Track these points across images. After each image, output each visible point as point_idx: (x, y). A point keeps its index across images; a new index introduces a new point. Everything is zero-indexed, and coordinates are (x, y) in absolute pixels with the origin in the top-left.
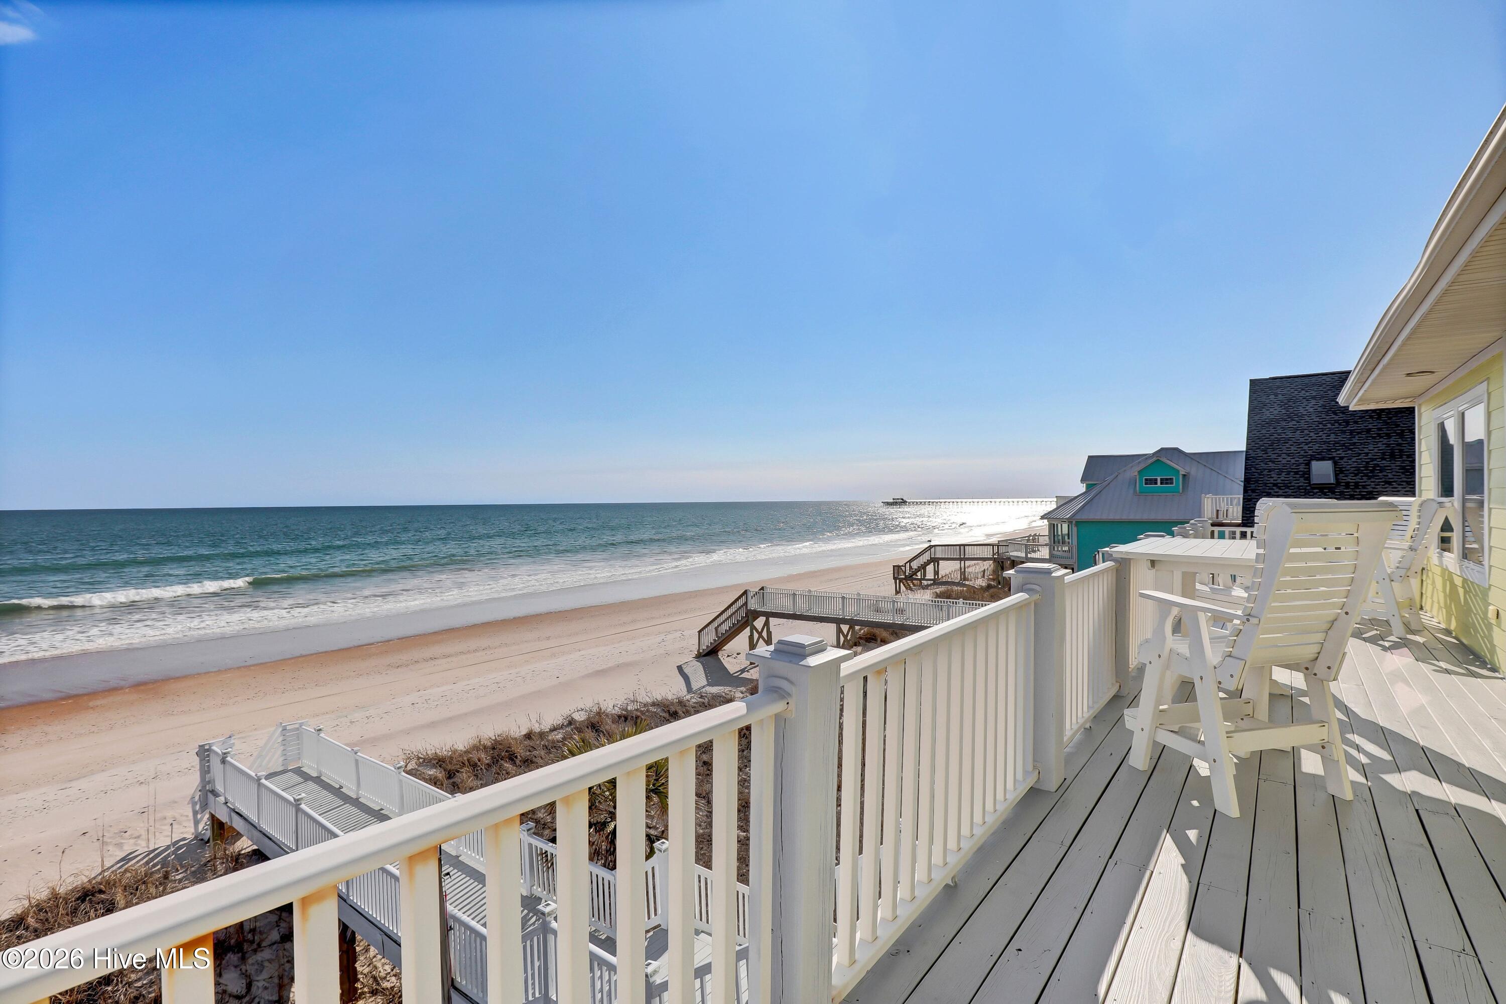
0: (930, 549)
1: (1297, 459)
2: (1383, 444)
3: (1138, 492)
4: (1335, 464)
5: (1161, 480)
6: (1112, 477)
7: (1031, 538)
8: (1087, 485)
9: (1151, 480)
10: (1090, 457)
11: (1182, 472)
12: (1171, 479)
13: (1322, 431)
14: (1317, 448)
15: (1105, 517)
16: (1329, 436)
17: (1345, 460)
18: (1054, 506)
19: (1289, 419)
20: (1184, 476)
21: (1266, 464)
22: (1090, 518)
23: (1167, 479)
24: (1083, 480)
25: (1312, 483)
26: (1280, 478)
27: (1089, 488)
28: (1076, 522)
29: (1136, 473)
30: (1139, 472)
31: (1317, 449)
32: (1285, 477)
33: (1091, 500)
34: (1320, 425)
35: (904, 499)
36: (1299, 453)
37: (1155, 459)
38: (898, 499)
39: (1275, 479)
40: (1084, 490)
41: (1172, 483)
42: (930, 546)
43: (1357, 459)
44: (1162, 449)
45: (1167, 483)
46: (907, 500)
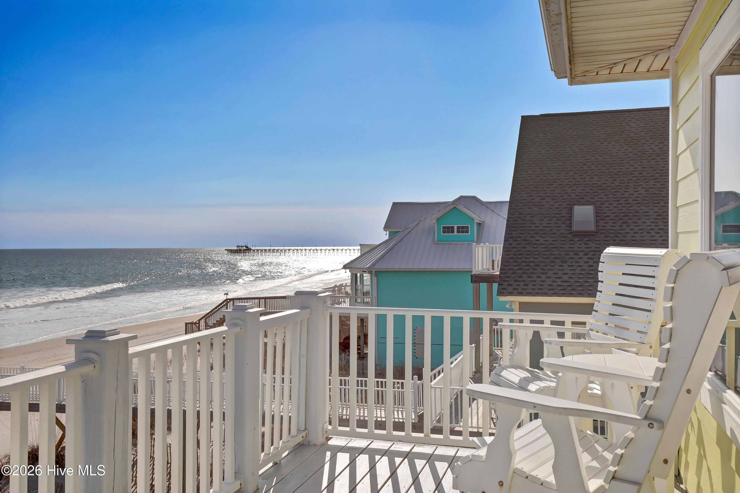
0: (226, 304)
1: (561, 203)
2: (642, 188)
3: (436, 241)
4: (595, 207)
5: (458, 228)
6: (414, 224)
7: (337, 289)
8: (390, 232)
9: (448, 228)
10: (395, 204)
11: (476, 221)
12: (467, 227)
13: (586, 173)
14: (581, 191)
15: (404, 266)
16: (593, 178)
17: (607, 205)
18: (357, 254)
19: (556, 159)
20: (479, 224)
21: (529, 208)
22: (389, 267)
23: (463, 227)
24: (386, 228)
25: (572, 231)
26: (542, 223)
27: (392, 235)
28: (375, 271)
29: (435, 221)
30: (437, 220)
31: (580, 193)
32: (547, 223)
33: (392, 248)
34: (585, 166)
35: (249, 246)
36: (562, 196)
37: (452, 207)
38: (242, 246)
39: (537, 225)
40: (387, 237)
41: (467, 232)
42: (227, 299)
43: (618, 204)
44: (461, 197)
45: (463, 232)
46: (252, 248)
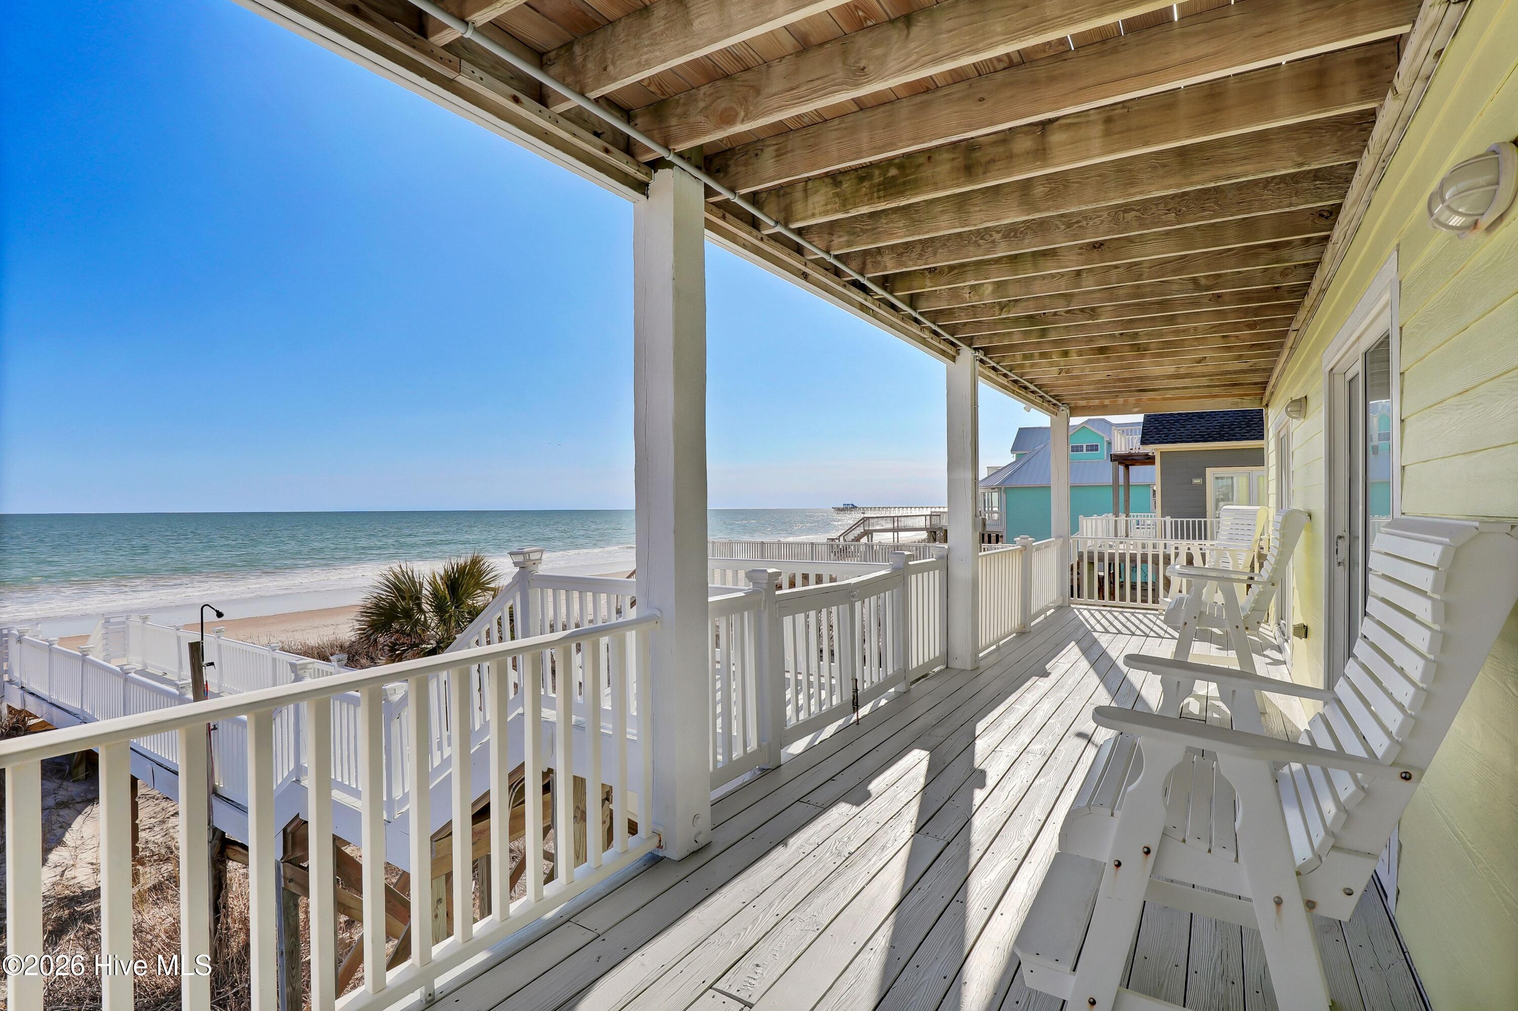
0: (863, 522)
5: (1087, 446)
6: (1042, 445)
8: (1017, 455)
9: (1077, 446)
10: (1021, 430)
11: (1107, 438)
12: (1097, 445)
15: (1030, 483)
20: (1109, 441)
22: (1017, 484)
23: (1092, 446)
24: (1013, 450)
27: (1019, 457)
28: (1004, 489)
33: (1019, 469)
37: (1082, 427)
40: (1014, 459)
41: (1097, 449)
42: (864, 519)
45: (1092, 450)
